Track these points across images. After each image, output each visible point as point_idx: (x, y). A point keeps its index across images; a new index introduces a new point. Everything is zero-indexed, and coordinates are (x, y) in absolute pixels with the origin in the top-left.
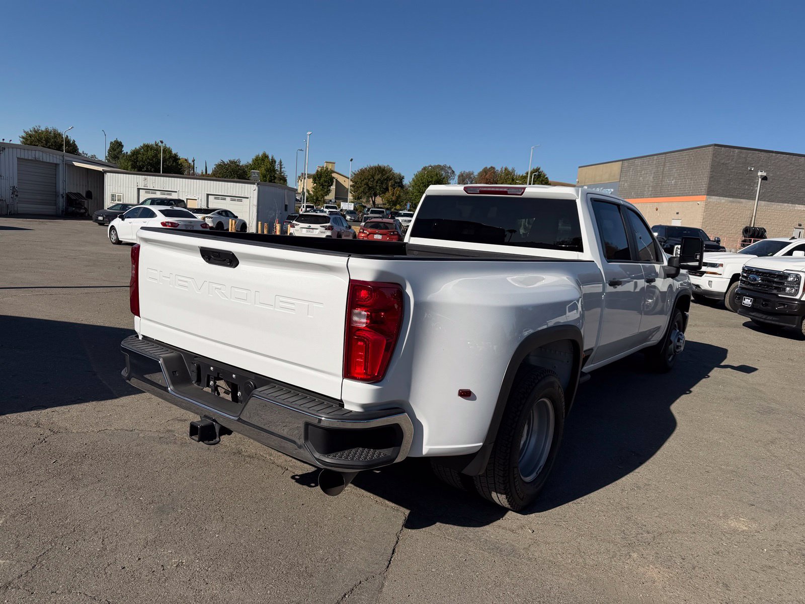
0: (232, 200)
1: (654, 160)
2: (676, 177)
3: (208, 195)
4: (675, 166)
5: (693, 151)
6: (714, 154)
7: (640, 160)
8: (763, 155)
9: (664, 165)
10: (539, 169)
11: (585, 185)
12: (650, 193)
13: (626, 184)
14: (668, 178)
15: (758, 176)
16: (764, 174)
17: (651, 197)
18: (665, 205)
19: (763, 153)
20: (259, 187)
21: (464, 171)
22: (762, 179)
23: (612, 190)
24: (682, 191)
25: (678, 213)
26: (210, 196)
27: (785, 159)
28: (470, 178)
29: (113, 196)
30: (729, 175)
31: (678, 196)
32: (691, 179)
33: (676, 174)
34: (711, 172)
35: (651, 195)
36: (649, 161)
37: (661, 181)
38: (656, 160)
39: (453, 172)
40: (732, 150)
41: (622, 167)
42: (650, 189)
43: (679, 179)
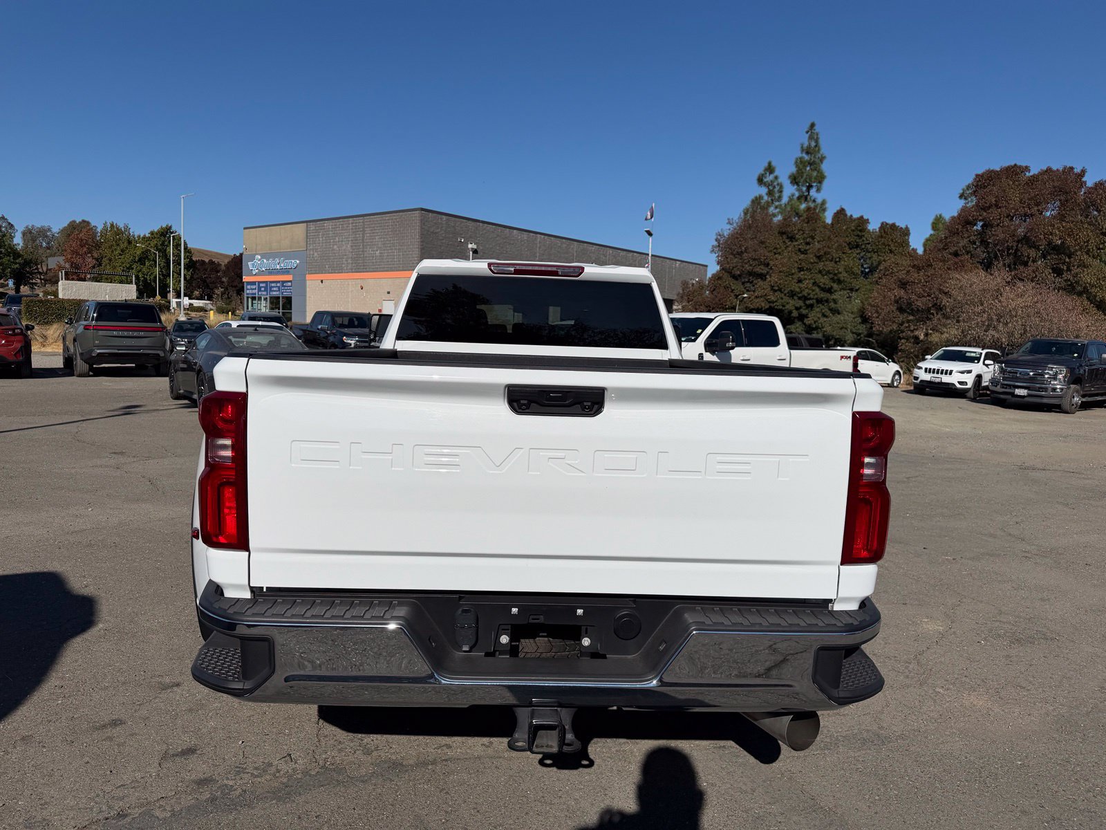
1: (349, 224)
2: (380, 248)
4: (377, 233)
5: (397, 216)
6: (421, 220)
7: (331, 223)
8: (471, 224)
9: (364, 231)
10: (171, 227)
11: (258, 254)
12: (350, 266)
13: (316, 254)
14: (370, 248)
15: (468, 249)
16: (475, 247)
17: (353, 272)
18: (371, 281)
19: (470, 222)
21: (33, 226)
22: (473, 253)
23: (298, 262)
24: (390, 265)
25: (389, 293)
27: (492, 230)
28: (47, 236)
30: (441, 246)
31: (387, 271)
32: (399, 249)
33: (380, 243)
34: (421, 242)
35: (352, 269)
36: (342, 225)
37: (363, 251)
38: (352, 223)
39: (11, 226)
40: (440, 216)
41: (307, 230)
42: (350, 261)
43: (384, 250)
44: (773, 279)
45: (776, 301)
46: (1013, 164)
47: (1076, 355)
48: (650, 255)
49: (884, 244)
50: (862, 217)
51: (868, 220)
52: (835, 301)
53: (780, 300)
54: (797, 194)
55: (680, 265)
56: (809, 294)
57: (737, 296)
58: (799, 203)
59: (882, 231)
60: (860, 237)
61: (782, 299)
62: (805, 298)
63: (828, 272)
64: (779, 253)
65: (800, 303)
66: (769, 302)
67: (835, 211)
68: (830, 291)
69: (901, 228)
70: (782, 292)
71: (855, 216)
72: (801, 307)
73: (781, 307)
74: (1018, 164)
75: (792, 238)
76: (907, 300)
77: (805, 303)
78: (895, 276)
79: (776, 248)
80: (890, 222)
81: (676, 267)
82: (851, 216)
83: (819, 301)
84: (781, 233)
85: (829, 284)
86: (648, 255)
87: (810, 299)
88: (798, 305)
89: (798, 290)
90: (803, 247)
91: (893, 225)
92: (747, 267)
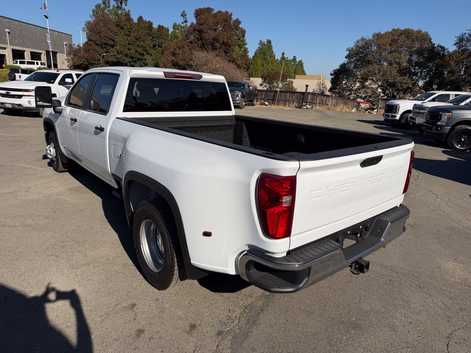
16: (9, 31)
44: (118, 47)
45: (120, 58)
46: (208, 7)
47: (242, 87)
48: (48, 29)
49: (160, 35)
50: (150, 21)
51: (152, 23)
52: (145, 60)
53: (122, 58)
54: (116, 5)
55: (57, 34)
56: (134, 56)
57: (100, 55)
58: (117, 10)
59: (159, 29)
60: (151, 31)
61: (123, 57)
62: (132, 58)
63: (142, 46)
64: (118, 35)
65: (131, 60)
66: (117, 59)
67: (138, 17)
68: (143, 55)
69: (166, 28)
70: (122, 54)
71: (147, 20)
72: (131, 62)
73: (123, 61)
74: (210, 7)
75: (122, 28)
76: (176, 61)
77: (133, 60)
78: (169, 50)
79: (116, 33)
80: (161, 25)
81: (55, 35)
82: (145, 20)
83: (139, 59)
84: (118, 26)
85: (142, 52)
86: (47, 29)
87: (135, 58)
88: (130, 61)
89: (129, 53)
90: (128, 33)
91: (162, 26)
92: (104, 41)
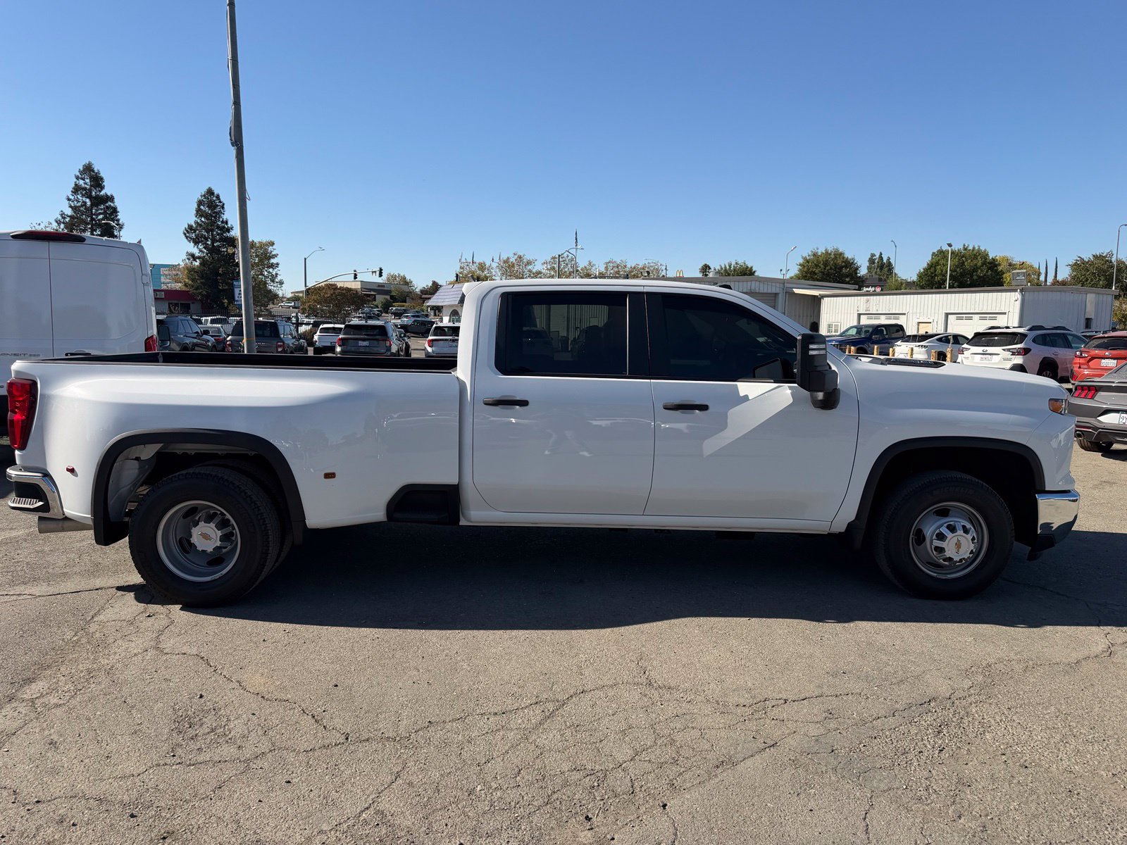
0: (981, 319)
3: (947, 315)
20: (1023, 296)
26: (949, 316)
29: (829, 326)
